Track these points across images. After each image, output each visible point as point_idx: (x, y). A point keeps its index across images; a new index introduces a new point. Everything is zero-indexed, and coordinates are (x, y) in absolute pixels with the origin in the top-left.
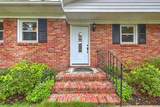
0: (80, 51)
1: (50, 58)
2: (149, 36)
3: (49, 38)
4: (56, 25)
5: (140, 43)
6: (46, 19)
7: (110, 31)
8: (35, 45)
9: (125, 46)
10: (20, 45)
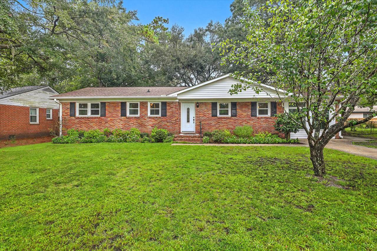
0: (188, 121)
1: (168, 126)
2: (239, 111)
3: (168, 114)
4: (172, 105)
5: (232, 116)
6: (166, 102)
7: (210, 107)
8: (159, 118)
9: (221, 118)
10: (150, 118)
